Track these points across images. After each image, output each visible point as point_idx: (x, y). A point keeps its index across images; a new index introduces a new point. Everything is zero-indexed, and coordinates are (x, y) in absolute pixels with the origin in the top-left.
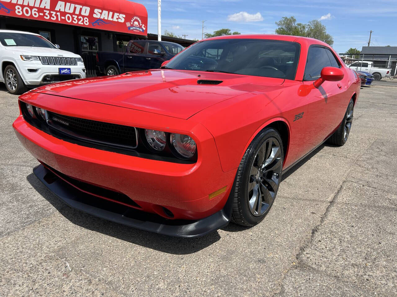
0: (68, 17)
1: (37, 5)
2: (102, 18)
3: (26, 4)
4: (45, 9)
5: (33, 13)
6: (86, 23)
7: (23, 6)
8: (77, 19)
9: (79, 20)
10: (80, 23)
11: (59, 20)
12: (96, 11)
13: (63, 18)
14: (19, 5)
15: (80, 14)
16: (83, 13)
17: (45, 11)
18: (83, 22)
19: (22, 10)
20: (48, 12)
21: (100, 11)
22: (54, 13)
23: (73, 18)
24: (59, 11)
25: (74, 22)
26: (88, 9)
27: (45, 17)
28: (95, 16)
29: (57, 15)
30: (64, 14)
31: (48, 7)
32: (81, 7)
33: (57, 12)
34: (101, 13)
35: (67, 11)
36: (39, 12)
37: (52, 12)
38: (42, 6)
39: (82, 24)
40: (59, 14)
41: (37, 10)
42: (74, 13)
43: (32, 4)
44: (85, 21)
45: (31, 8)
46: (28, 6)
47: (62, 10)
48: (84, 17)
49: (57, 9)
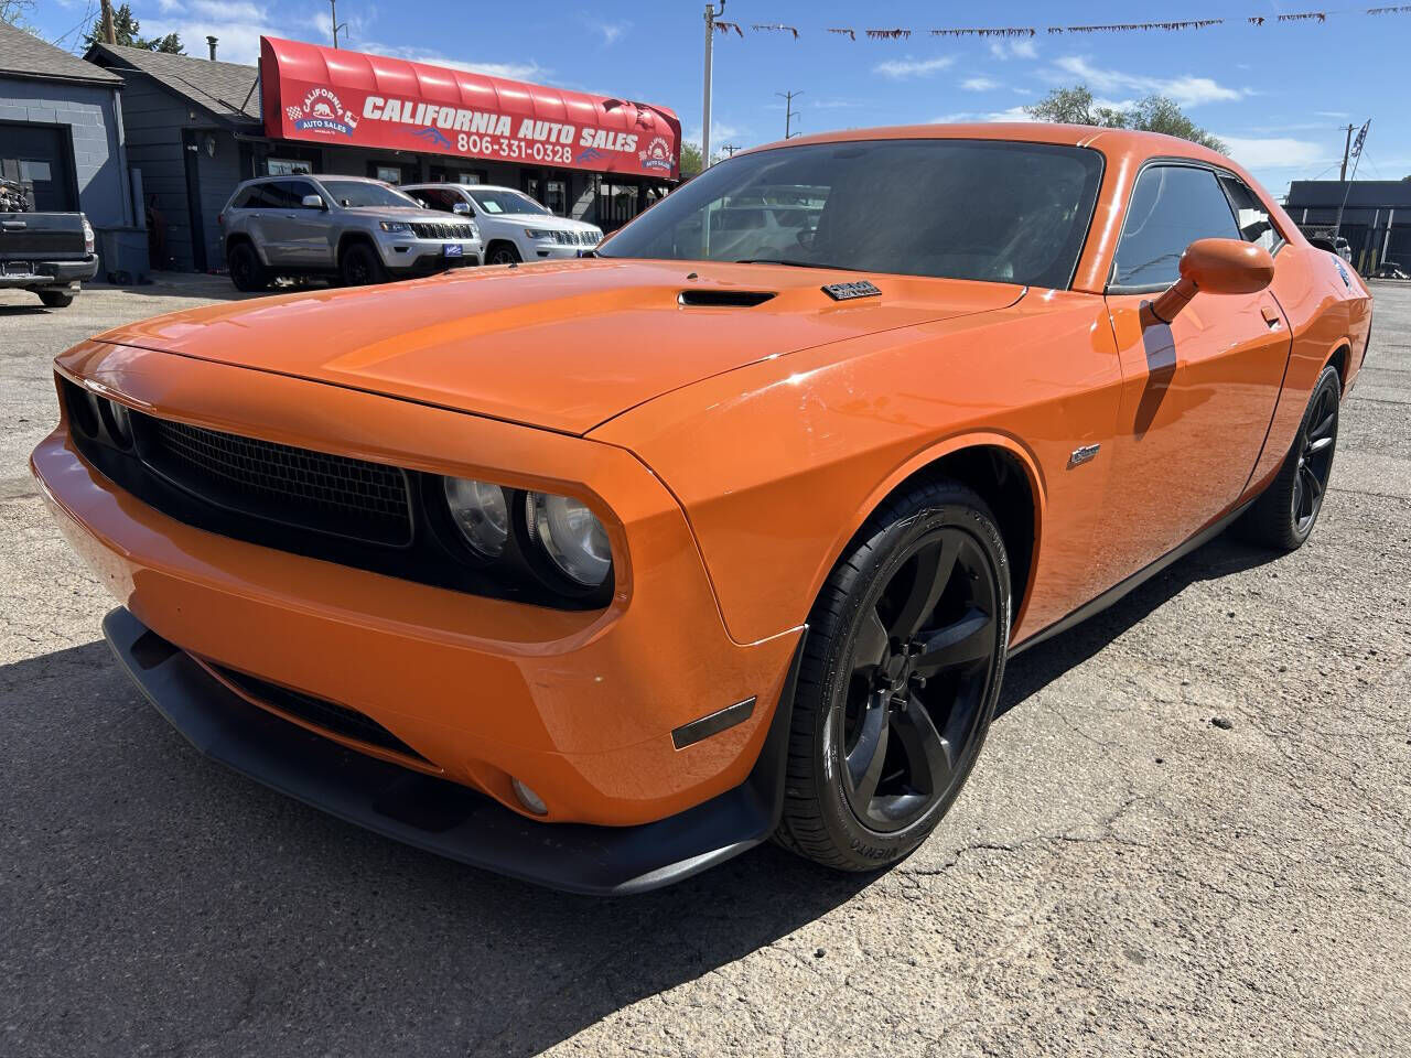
0: (538, 150)
1: (490, 132)
2: (595, 146)
3: (474, 130)
4: (502, 136)
5: (484, 145)
6: (567, 158)
7: (469, 134)
8: (553, 151)
9: (555, 153)
10: (557, 159)
11: (523, 156)
12: (586, 132)
13: (529, 151)
14: (464, 132)
15: (558, 142)
16: (562, 140)
17: (502, 141)
18: (561, 157)
19: (468, 143)
20: (506, 142)
21: (592, 131)
22: (516, 143)
23: (545, 150)
24: (525, 139)
25: (512, 154)
26: (572, 130)
27: (502, 153)
28: (582, 142)
29: (519, 147)
30: (531, 143)
31: (507, 133)
32: (560, 126)
33: (520, 140)
34: (594, 137)
35: (537, 137)
36: (492, 143)
37: (512, 142)
38: (498, 133)
39: (560, 160)
40: (523, 144)
41: (489, 139)
42: (548, 141)
43: (482, 131)
44: (566, 155)
45: (481, 136)
46: (477, 134)
47: (529, 136)
48: (563, 146)
49: (521, 135)
